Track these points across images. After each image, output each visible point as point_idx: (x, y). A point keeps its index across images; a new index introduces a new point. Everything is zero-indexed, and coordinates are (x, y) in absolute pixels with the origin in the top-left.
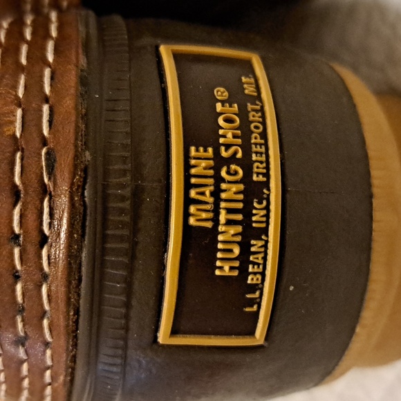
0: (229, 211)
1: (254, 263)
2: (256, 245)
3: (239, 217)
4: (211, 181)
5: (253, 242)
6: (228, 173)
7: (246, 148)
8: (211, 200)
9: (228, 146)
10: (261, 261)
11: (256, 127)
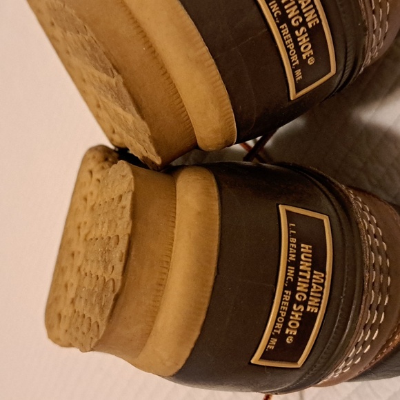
0: (305, 277)
1: (293, 248)
2: (293, 257)
3: (301, 273)
4: (312, 294)
5: (294, 259)
6: (303, 297)
7: (290, 309)
8: (313, 284)
9: (299, 311)
10: (291, 249)
11: (281, 320)
